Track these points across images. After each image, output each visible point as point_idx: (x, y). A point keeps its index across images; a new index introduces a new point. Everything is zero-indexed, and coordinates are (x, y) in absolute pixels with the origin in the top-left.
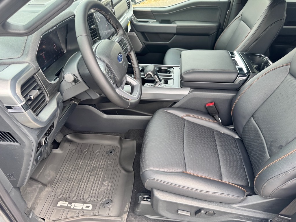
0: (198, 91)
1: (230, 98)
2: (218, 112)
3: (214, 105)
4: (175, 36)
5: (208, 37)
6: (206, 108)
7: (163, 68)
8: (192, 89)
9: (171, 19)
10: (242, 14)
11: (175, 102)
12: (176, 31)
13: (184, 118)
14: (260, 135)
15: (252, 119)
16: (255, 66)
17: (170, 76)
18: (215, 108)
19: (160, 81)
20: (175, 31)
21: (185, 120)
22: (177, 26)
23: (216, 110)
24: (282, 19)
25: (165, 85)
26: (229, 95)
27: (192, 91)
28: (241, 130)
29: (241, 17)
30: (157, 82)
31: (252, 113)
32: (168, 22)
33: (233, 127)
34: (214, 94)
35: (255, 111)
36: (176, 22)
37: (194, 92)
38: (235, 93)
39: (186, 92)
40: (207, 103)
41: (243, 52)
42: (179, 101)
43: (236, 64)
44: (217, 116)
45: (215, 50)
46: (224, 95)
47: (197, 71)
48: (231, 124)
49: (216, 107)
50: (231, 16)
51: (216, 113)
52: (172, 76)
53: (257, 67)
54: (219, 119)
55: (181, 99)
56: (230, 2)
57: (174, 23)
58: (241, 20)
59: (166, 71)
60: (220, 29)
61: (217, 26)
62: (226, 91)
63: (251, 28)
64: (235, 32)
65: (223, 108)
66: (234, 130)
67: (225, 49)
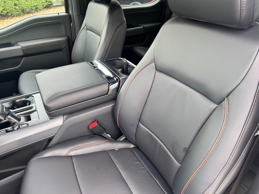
0: (73, 116)
1: (110, 110)
2: (105, 129)
3: (98, 124)
4: (24, 58)
5: (61, 51)
6: (91, 131)
7: (18, 101)
8: (65, 117)
9: (12, 41)
10: (85, 25)
11: (50, 140)
12: (23, 53)
13: (69, 155)
14: (156, 140)
15: (140, 124)
16: (120, 70)
17: (31, 108)
18: (100, 127)
19: (19, 120)
20: (21, 54)
21: (71, 157)
22: (22, 48)
23: (102, 128)
24: (123, 22)
25: (27, 122)
26: (108, 107)
27: (66, 119)
28: (134, 139)
29: (86, 27)
30: (14, 123)
31: (138, 119)
32: (9, 45)
33: (124, 137)
34: (92, 112)
35: (140, 115)
36: (19, 43)
37: (68, 119)
38: (113, 103)
39: (59, 122)
40: (88, 124)
41: (103, 60)
42: (54, 136)
43: (101, 73)
44: (105, 133)
45: (74, 64)
46: (103, 109)
47: (62, 94)
48: (120, 134)
49: (101, 125)
50: (76, 28)
51: (103, 131)
52: (34, 107)
53: (122, 70)
54: (108, 135)
55: (56, 133)
56: (70, 15)
57: (16, 45)
58: (87, 29)
59: (24, 103)
60: (71, 42)
61: (66, 40)
62: (103, 104)
63: (100, 35)
64: (86, 43)
65: (108, 123)
66: (127, 140)
67: (83, 61)
